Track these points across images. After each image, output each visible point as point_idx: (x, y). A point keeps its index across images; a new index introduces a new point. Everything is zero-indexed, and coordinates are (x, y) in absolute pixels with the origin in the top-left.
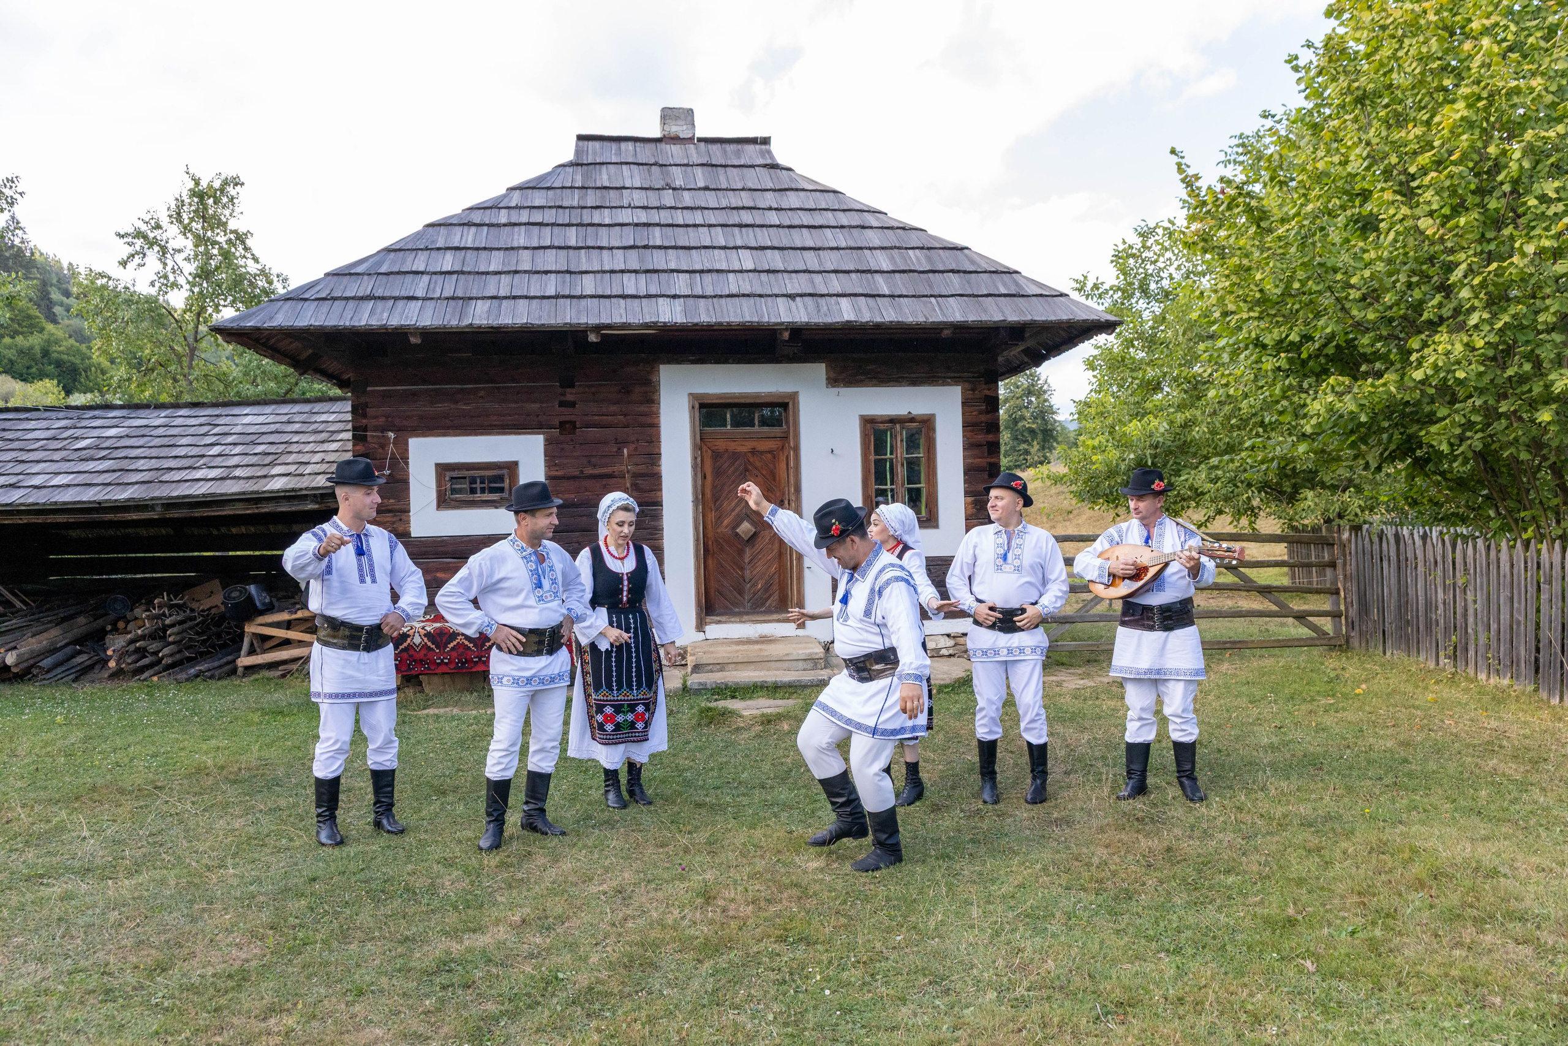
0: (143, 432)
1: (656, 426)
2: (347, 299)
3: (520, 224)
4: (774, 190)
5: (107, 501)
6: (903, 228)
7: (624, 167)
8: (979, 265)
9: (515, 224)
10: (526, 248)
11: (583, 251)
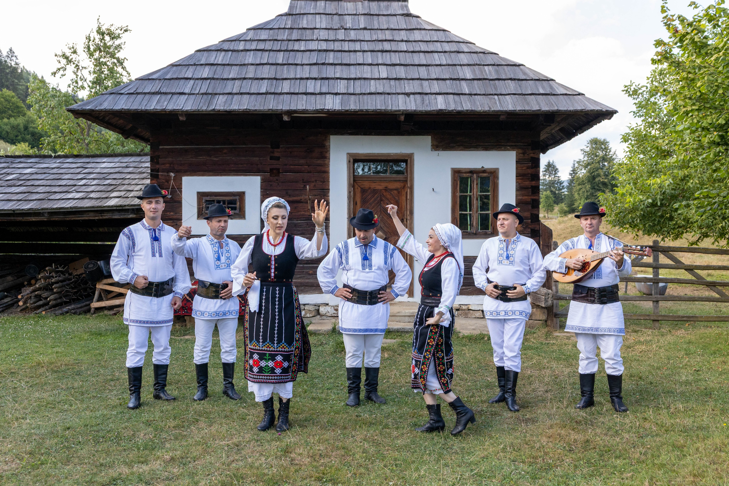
0: (45, 171)
1: (327, 172)
2: (145, 94)
3: (251, 50)
4: (407, 30)
5: (18, 210)
6: (484, 53)
7: (317, 16)
8: (528, 76)
9: (248, 50)
10: (252, 64)
11: (286, 66)
